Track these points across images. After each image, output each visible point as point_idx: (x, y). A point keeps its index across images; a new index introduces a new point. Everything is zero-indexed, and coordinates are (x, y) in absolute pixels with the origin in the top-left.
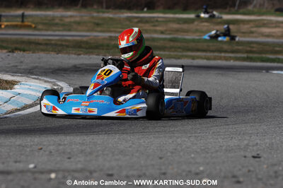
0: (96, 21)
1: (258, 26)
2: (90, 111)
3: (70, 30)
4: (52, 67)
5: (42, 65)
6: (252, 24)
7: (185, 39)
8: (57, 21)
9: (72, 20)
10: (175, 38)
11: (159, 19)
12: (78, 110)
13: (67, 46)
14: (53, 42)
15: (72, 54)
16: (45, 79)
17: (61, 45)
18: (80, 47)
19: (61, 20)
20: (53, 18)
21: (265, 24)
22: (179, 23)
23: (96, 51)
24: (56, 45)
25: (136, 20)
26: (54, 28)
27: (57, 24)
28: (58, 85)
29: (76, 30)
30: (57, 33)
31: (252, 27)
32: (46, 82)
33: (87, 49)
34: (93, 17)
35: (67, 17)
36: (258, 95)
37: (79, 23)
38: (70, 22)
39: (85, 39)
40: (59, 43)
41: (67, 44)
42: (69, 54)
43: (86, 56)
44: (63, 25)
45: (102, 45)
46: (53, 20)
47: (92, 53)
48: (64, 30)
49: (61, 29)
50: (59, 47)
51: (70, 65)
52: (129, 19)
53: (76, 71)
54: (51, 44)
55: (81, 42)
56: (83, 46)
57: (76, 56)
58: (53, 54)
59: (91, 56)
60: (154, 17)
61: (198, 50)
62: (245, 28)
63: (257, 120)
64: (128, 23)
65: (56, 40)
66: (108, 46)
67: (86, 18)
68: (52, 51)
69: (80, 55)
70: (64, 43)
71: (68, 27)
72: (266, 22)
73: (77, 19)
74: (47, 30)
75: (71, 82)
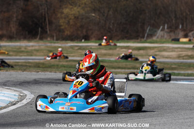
0: (49, 49)
1: (160, 51)
2: (71, 109)
3: (31, 55)
4: (20, 81)
5: (12, 79)
6: (156, 50)
7: (110, 61)
8: (23, 49)
9: (33, 48)
10: (103, 60)
11: (93, 47)
12: (63, 108)
13: (30, 67)
14: (20, 64)
15: (33, 71)
16: (15, 89)
17: (26, 66)
18: (39, 67)
19: (25, 49)
20: (20, 47)
21: (165, 50)
22: (106, 50)
23: (49, 69)
24: (22, 65)
25: (77, 48)
26: (21, 54)
27: (22, 52)
28: (23, 93)
29: (36, 55)
30: (23, 57)
31: (156, 52)
32: (15, 91)
33: (43, 68)
34: (47, 46)
35: (29, 46)
36: (160, 98)
37: (37, 51)
38: (32, 50)
39: (42, 61)
40: (24, 64)
41: (30, 65)
42: (31, 71)
43: (43, 73)
44: (27, 52)
45: (54, 66)
46: (20, 48)
47: (47, 71)
48: (28, 55)
49: (25, 54)
50: (25, 67)
51: (32, 79)
52: (72, 47)
53: (36, 83)
54: (18, 65)
55: (39, 63)
56: (41, 66)
57: (36, 73)
58: (20, 72)
59: (46, 73)
60: (89, 46)
61: (119, 68)
62: (151, 52)
63: (159, 115)
64: (71, 50)
65: (22, 62)
66: (58, 66)
67: (42, 47)
68: (19, 70)
69: (38, 72)
70: (28, 64)
71: (30, 53)
72: (165, 48)
73: (37, 48)
74: (16, 56)
75: (33, 91)
